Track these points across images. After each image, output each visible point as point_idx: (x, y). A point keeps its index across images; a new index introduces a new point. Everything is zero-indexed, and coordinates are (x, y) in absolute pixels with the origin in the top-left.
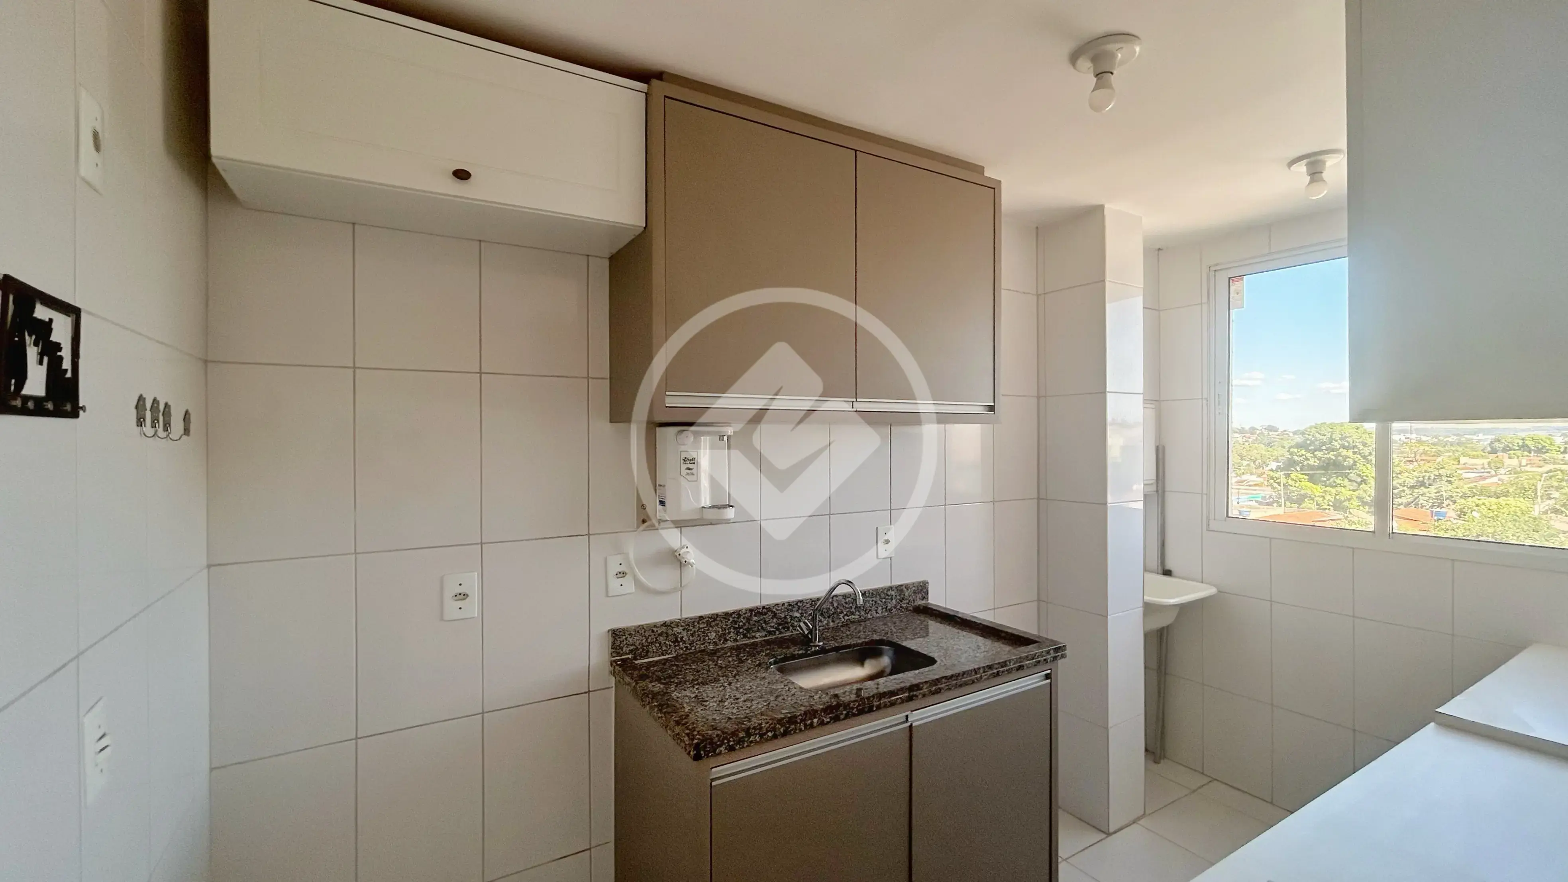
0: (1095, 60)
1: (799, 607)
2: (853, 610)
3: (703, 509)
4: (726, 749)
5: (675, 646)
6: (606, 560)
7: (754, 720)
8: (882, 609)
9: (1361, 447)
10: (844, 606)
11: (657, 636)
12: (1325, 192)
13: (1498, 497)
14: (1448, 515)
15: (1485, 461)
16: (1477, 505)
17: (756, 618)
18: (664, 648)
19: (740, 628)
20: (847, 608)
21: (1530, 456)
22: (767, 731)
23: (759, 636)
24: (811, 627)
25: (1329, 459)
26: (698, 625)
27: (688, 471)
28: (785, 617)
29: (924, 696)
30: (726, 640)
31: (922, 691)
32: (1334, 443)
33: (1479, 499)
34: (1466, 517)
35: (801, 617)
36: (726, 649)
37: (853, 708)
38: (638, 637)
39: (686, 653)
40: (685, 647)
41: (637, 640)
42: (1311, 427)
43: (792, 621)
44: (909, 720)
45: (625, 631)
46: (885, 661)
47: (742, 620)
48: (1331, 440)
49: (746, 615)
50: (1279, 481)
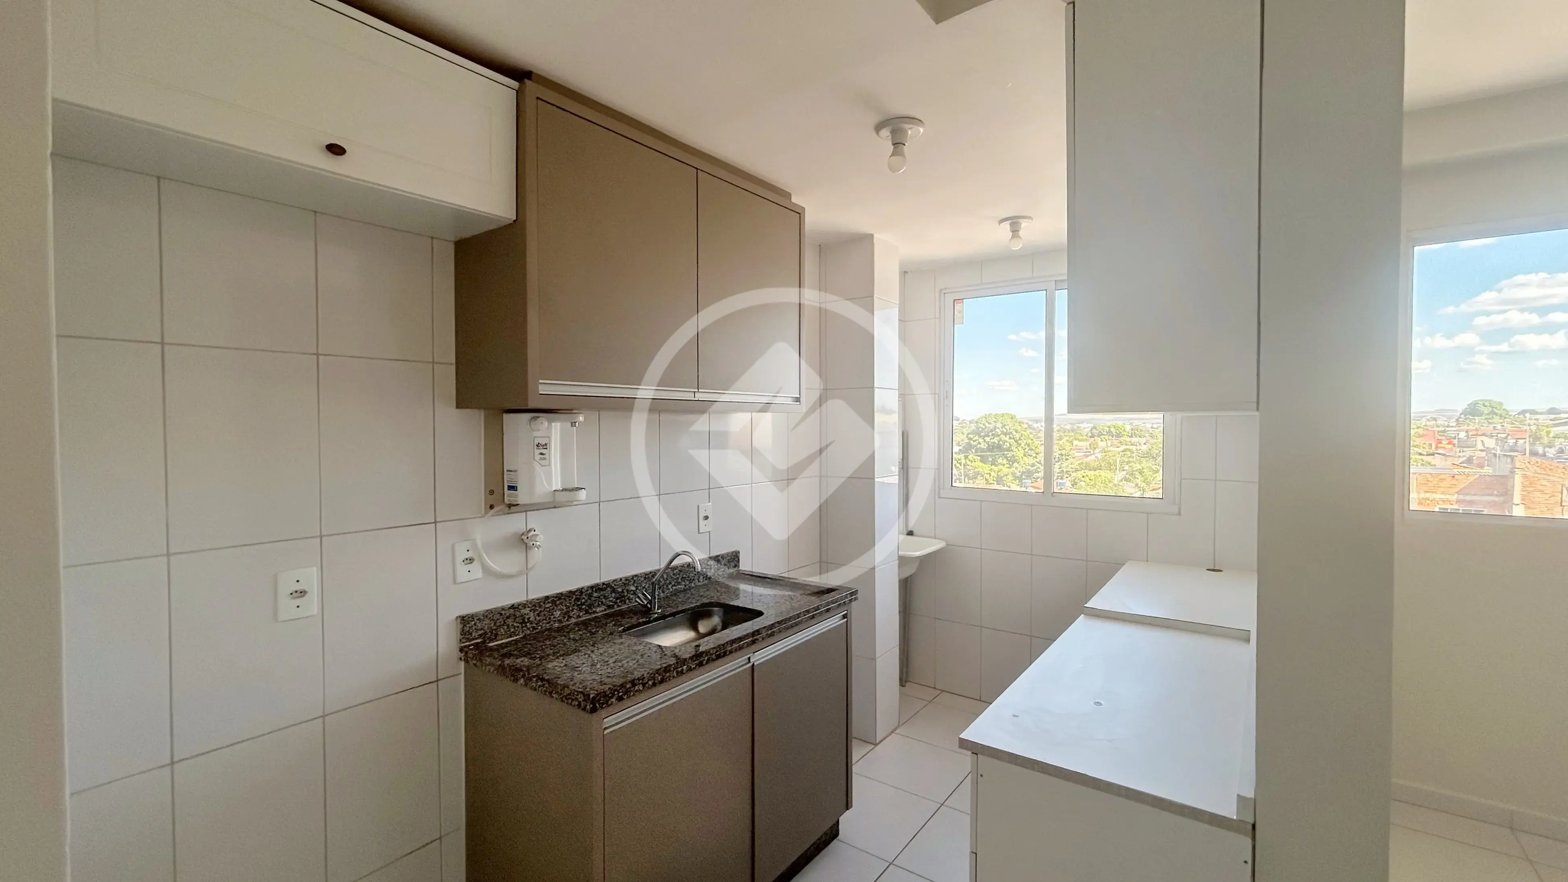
0: (894, 132)
1: (635, 581)
2: (680, 580)
3: (556, 492)
4: (616, 699)
5: (523, 627)
6: (453, 546)
7: (636, 673)
8: (703, 578)
9: (1014, 433)
10: (672, 578)
11: (505, 619)
12: (1021, 246)
13: (1095, 470)
14: (1066, 485)
15: (1088, 443)
16: (1083, 477)
17: (597, 594)
18: (512, 630)
19: (583, 604)
20: (675, 579)
21: (1113, 440)
22: (649, 680)
23: (600, 611)
24: (650, 598)
25: (994, 443)
26: (543, 605)
27: (542, 456)
28: (623, 592)
29: (763, 639)
30: (570, 617)
31: (761, 635)
32: (998, 430)
33: (1084, 472)
34: (1077, 486)
35: (636, 590)
36: (571, 625)
37: (712, 654)
38: (487, 621)
39: (533, 632)
40: (532, 627)
41: (486, 624)
42: (981, 418)
43: (629, 595)
44: (751, 661)
45: (474, 617)
46: (716, 620)
47: (584, 597)
48: (995, 428)
49: (588, 592)
50: (960, 461)
